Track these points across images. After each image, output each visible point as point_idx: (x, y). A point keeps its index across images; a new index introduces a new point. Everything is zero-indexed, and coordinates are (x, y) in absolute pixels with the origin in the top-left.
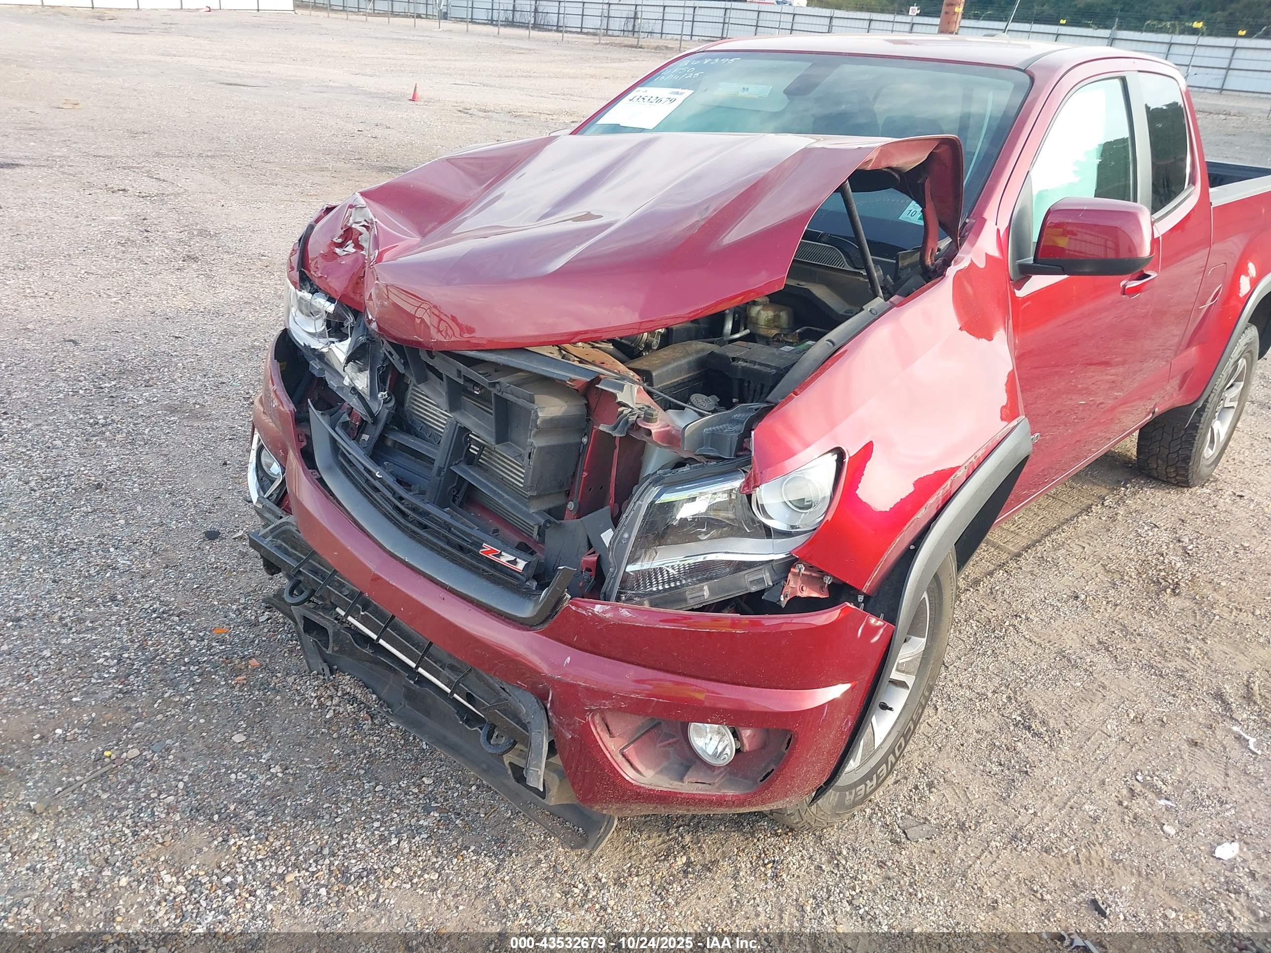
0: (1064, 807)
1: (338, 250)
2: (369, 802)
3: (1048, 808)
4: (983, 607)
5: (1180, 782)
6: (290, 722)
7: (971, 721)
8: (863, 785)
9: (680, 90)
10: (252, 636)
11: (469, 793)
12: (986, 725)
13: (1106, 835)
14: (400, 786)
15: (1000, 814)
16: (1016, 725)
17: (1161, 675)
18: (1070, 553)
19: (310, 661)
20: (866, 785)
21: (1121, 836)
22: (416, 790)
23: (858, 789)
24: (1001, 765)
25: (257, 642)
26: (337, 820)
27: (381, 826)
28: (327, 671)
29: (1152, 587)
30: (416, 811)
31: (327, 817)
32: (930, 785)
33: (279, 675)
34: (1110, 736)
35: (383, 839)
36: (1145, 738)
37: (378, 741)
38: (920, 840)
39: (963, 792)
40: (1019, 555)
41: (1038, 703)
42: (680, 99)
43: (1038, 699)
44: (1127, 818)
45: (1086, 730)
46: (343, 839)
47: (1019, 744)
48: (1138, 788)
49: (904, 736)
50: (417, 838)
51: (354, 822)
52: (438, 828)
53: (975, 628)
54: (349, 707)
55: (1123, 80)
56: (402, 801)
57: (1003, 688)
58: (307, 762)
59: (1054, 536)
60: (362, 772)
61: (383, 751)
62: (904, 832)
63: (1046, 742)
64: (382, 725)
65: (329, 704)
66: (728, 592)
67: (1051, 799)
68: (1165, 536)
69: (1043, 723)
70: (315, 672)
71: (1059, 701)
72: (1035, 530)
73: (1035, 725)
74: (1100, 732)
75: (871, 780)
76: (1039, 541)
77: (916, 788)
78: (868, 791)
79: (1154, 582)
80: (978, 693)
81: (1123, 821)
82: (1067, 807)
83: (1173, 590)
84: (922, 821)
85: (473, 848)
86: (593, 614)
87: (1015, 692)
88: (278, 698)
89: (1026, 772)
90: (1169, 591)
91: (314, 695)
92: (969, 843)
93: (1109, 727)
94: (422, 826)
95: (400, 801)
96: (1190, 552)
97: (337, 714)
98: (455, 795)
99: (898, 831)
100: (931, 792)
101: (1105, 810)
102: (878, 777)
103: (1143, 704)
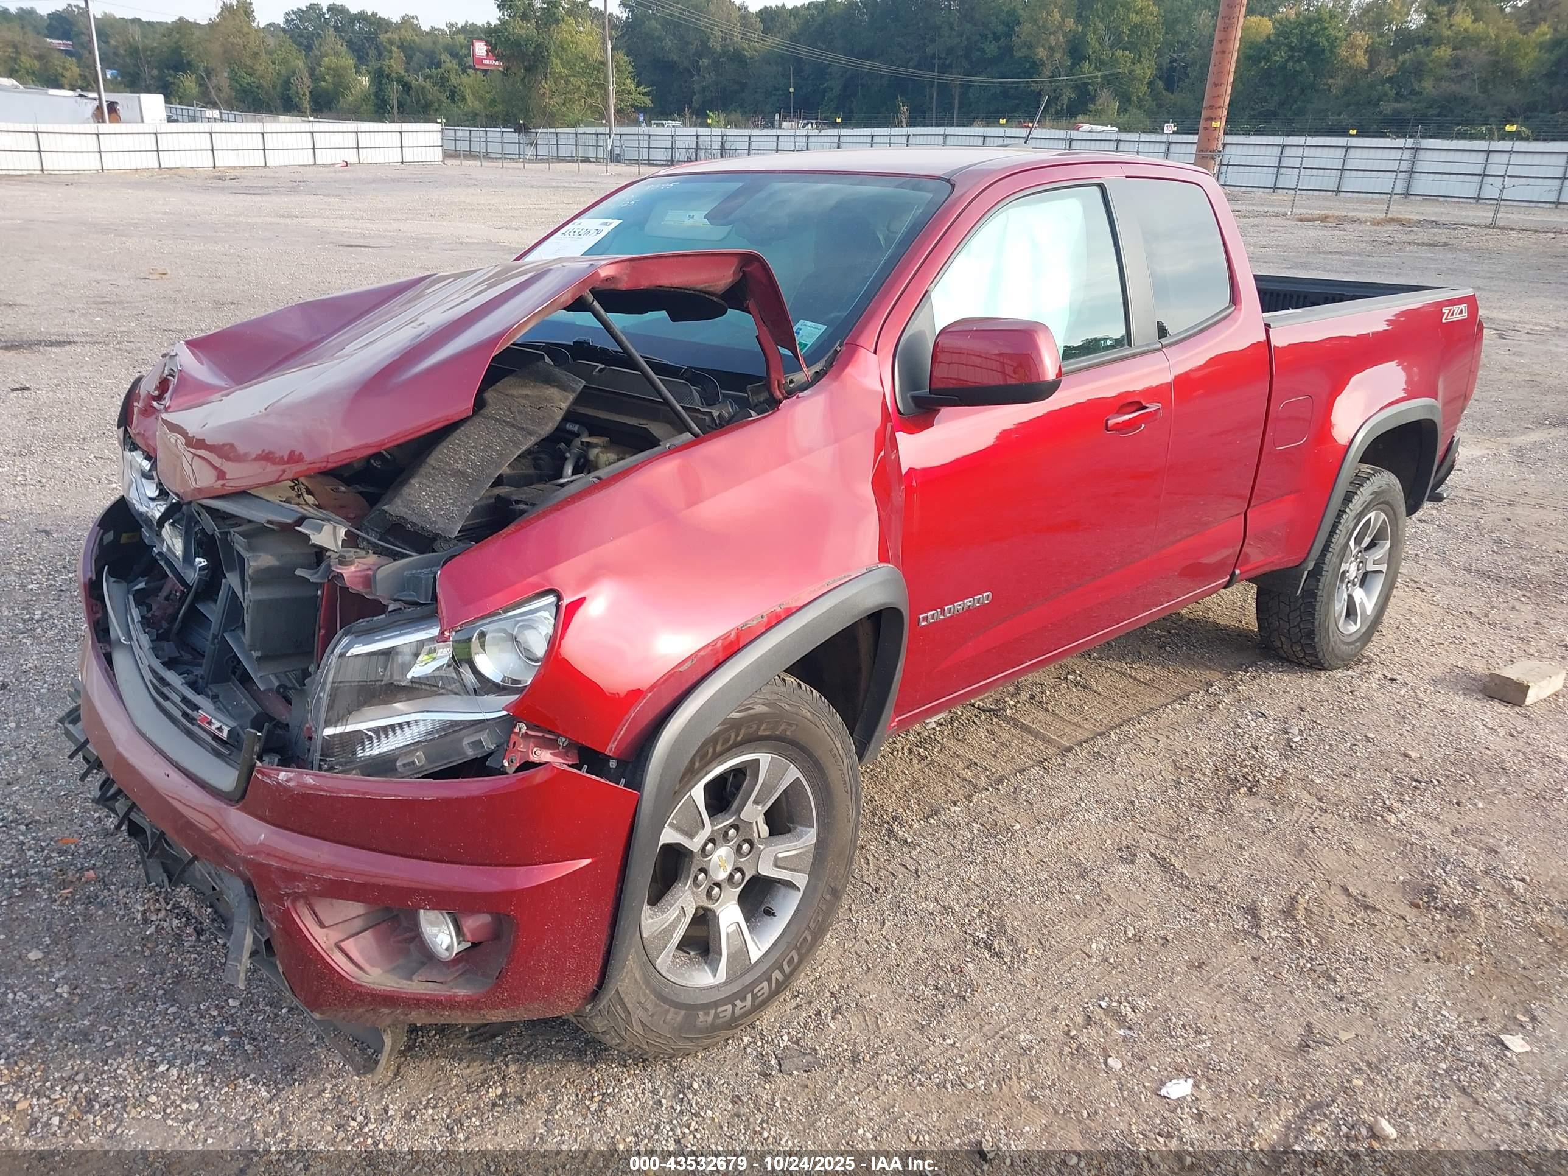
0: (993, 1037)
1: (155, 404)
2: (153, 1026)
3: (973, 1037)
4: (995, 809)
5: (1155, 1008)
6: (102, 938)
7: (921, 939)
8: (730, 1006)
9: (610, 221)
10: (100, 846)
11: (276, 1015)
12: (937, 942)
13: (1031, 1069)
14: (199, 1008)
15: (909, 1044)
16: (975, 944)
17: (1187, 887)
18: (1138, 748)
19: (150, 871)
20: (734, 1006)
21: (1048, 1069)
22: (215, 1013)
23: (720, 1010)
24: (937, 989)
25: (104, 852)
26: (108, 1044)
27: (157, 1051)
28: (166, 882)
29: (1228, 786)
30: (205, 1036)
31: (99, 1040)
32: (837, 1011)
33: (112, 887)
34: (1089, 957)
35: (154, 1064)
36: (1136, 959)
37: (195, 959)
38: (795, 1073)
39: (874, 1019)
40: (1069, 749)
41: (1015, 918)
42: (606, 230)
43: (1016, 913)
44: (1066, 1049)
45: (1063, 950)
46: (106, 1064)
47: (971, 965)
48: (1098, 1014)
49: (798, 949)
50: (192, 1065)
51: (127, 1047)
52: (223, 1054)
53: (976, 832)
54: (176, 922)
55: (1102, 187)
56: (194, 1025)
57: (980, 901)
58: (102, 982)
59: (1125, 728)
60: (161, 992)
61: (196, 969)
62: (780, 1065)
63: (1005, 963)
64: (208, 942)
65: (154, 918)
66: (447, 758)
67: (982, 1027)
68: (1270, 726)
69: (1012, 941)
70: (153, 884)
71: (1042, 916)
72: (1104, 721)
73: (1001, 944)
74: (1079, 952)
75: (743, 999)
76: (1102, 734)
77: (818, 1013)
78: (737, 1012)
79: (1231, 780)
80: (944, 907)
81: (1061, 1053)
82: (997, 1038)
83: (1250, 789)
84: (809, 1051)
85: (252, 1076)
86: (278, 783)
87: (992, 906)
88: (100, 912)
89: (964, 998)
90: (1243, 790)
91: (140, 908)
92: (855, 1077)
93: (1094, 946)
94: (204, 1052)
95: (192, 1024)
96: (1294, 746)
97: (159, 929)
98: (260, 1018)
99: (773, 1062)
100: (833, 1018)
101: (1043, 1040)
102: (754, 997)
103: (1151, 919)
